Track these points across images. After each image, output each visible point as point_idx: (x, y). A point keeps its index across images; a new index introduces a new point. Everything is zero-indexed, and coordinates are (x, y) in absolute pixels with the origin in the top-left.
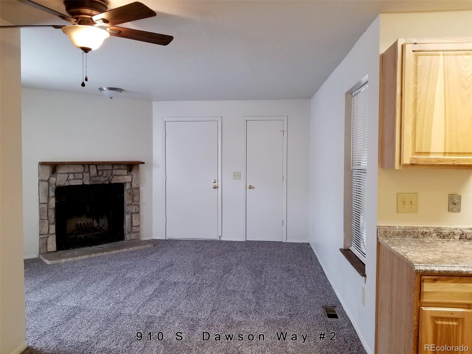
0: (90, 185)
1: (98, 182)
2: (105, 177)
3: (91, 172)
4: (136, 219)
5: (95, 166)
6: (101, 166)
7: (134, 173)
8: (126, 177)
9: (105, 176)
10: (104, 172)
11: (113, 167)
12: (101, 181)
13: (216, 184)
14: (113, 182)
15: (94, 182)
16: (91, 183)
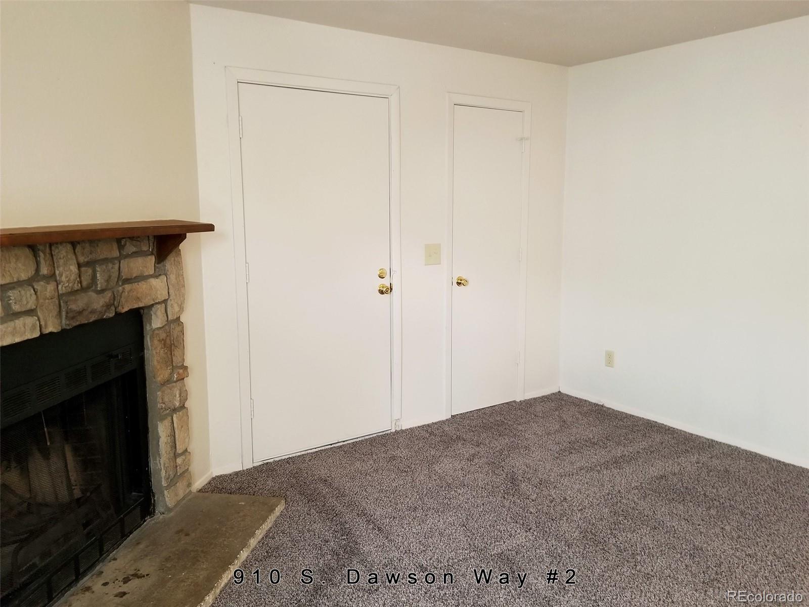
0: (63, 334)
1: (85, 313)
2: (103, 291)
3: (61, 275)
4: (182, 427)
5: (69, 247)
6: (87, 245)
7: (171, 264)
8: (153, 282)
9: (104, 287)
10: (98, 269)
11: (121, 247)
12: (93, 312)
13: (386, 282)
14: (126, 309)
15: (73, 318)
16: (66, 324)
